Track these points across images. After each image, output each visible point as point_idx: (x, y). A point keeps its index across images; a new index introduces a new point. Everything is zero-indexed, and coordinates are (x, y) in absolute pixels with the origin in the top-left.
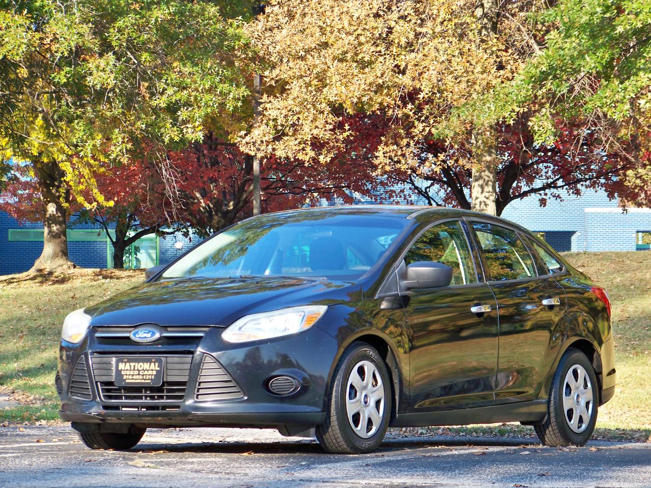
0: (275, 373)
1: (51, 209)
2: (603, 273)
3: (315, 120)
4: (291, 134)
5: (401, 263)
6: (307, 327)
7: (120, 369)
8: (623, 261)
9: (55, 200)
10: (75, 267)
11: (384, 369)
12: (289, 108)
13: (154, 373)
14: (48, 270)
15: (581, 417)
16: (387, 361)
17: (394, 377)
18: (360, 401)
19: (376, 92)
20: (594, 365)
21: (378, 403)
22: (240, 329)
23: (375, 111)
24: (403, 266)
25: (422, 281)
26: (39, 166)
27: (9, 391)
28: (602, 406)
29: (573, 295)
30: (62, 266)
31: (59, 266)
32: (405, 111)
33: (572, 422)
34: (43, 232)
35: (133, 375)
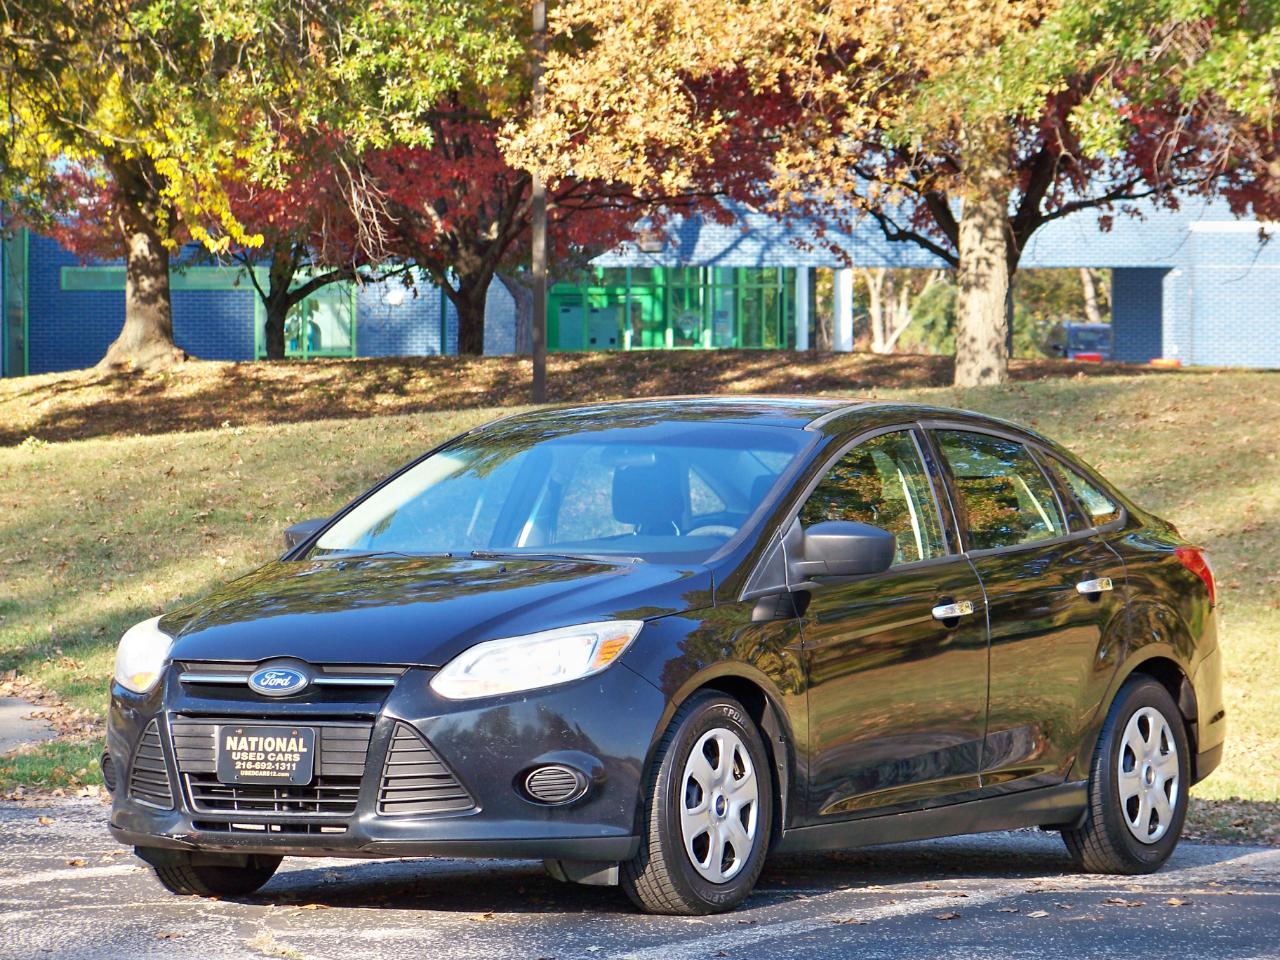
0: (538, 760)
1: (140, 245)
2: (1215, 424)
3: (651, 103)
4: (604, 130)
5: (792, 523)
6: (603, 665)
7: (228, 748)
8: (1254, 399)
9: (149, 228)
10: (186, 358)
11: (758, 742)
12: (600, 82)
13: (297, 758)
14: (133, 365)
15: (1154, 811)
16: (763, 724)
17: (777, 758)
18: (708, 809)
19: (772, 50)
20: (1180, 705)
21: (744, 811)
22: (468, 670)
23: (770, 87)
24: (794, 531)
25: (834, 561)
26: (115, 160)
27: (34, 693)
28: (1198, 785)
29: (1142, 565)
30: (161, 356)
31: (156, 357)
32: (831, 86)
33: (1137, 821)
34: (124, 292)
35: (254, 762)
